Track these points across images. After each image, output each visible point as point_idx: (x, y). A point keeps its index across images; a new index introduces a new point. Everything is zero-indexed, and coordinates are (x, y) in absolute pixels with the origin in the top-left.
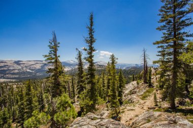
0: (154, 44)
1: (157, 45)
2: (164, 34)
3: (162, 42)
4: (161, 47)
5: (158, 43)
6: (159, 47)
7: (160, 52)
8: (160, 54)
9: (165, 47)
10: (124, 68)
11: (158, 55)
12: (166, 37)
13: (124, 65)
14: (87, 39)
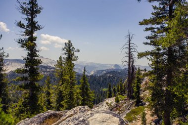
0: (141, 24)
1: (145, 27)
2: (155, 8)
3: (152, 21)
4: (151, 29)
5: (146, 22)
6: (147, 29)
7: (148, 38)
8: (149, 41)
9: (156, 30)
10: (92, 73)
11: (146, 44)
12: (158, 14)
13: (93, 67)
14: (25, 6)
